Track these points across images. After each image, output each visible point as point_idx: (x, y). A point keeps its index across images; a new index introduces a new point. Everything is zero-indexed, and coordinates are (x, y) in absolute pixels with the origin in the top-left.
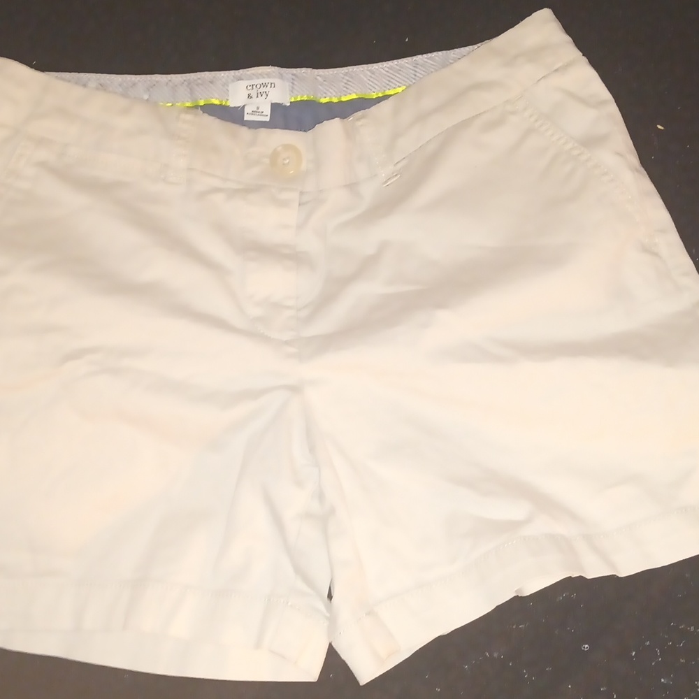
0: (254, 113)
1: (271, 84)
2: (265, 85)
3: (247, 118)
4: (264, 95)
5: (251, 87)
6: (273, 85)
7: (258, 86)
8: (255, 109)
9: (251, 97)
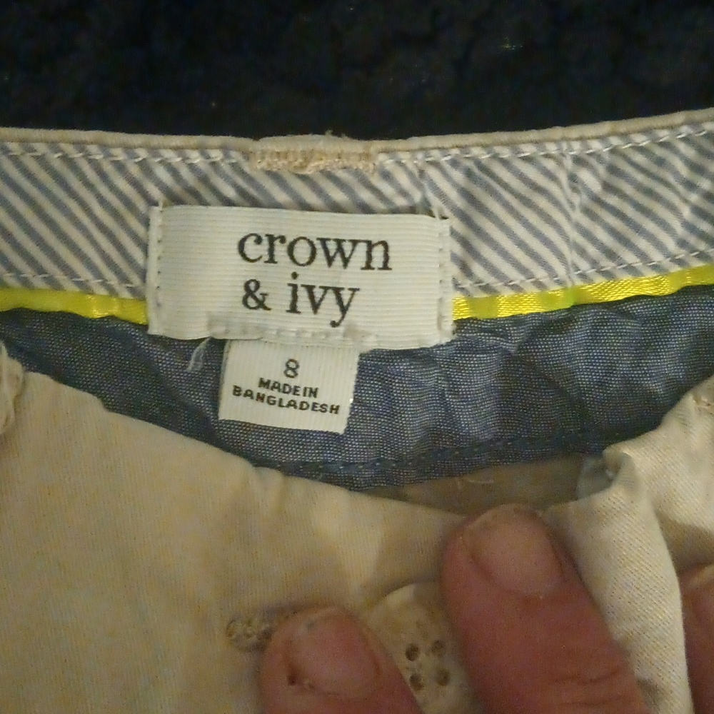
0: (267, 390)
1: (370, 245)
2: (337, 252)
3: (232, 409)
4: (329, 307)
5: (263, 249)
6: (378, 253)
7: (302, 252)
8: (277, 375)
9: (261, 305)
